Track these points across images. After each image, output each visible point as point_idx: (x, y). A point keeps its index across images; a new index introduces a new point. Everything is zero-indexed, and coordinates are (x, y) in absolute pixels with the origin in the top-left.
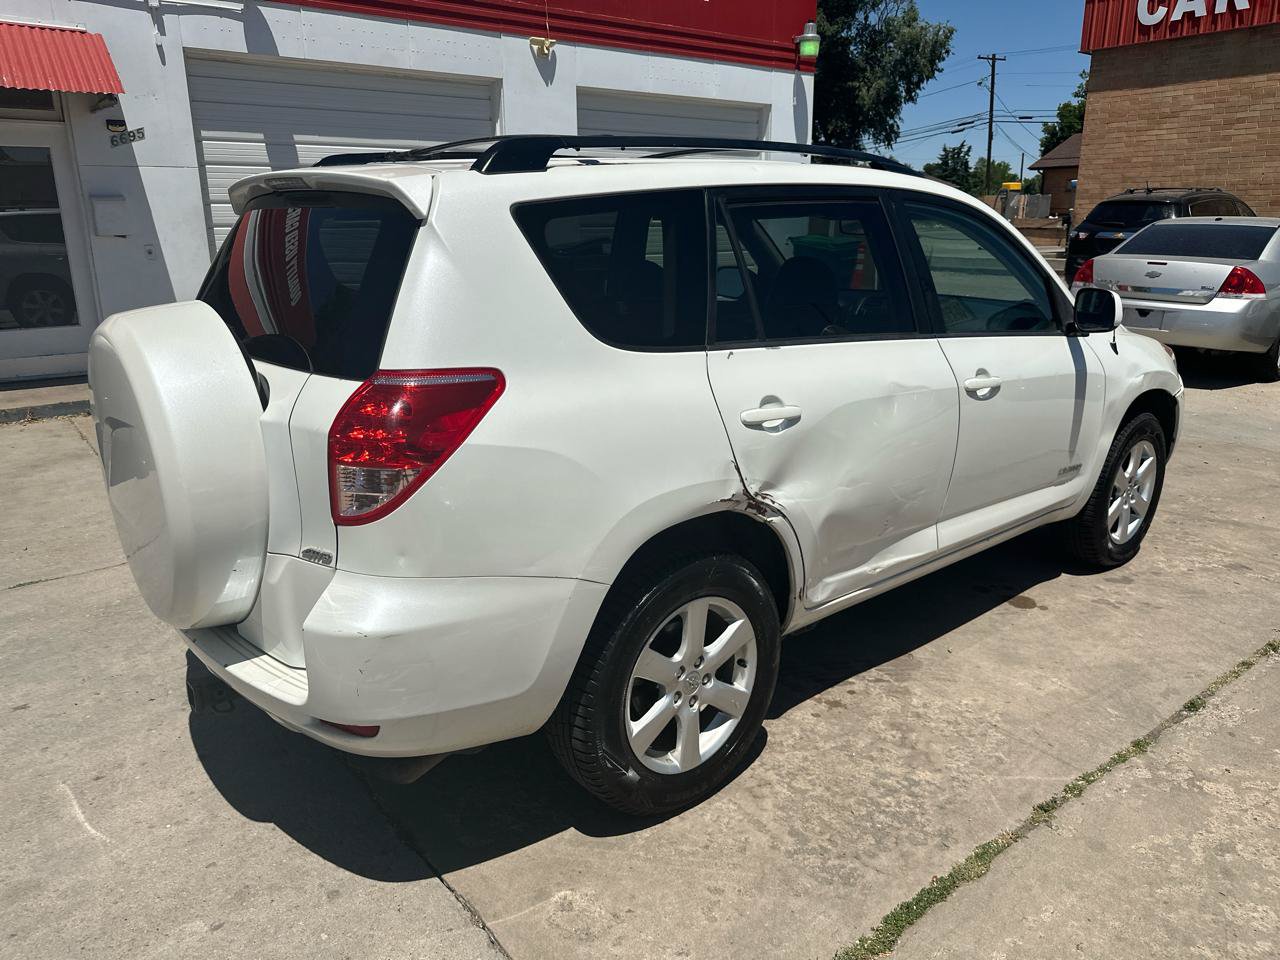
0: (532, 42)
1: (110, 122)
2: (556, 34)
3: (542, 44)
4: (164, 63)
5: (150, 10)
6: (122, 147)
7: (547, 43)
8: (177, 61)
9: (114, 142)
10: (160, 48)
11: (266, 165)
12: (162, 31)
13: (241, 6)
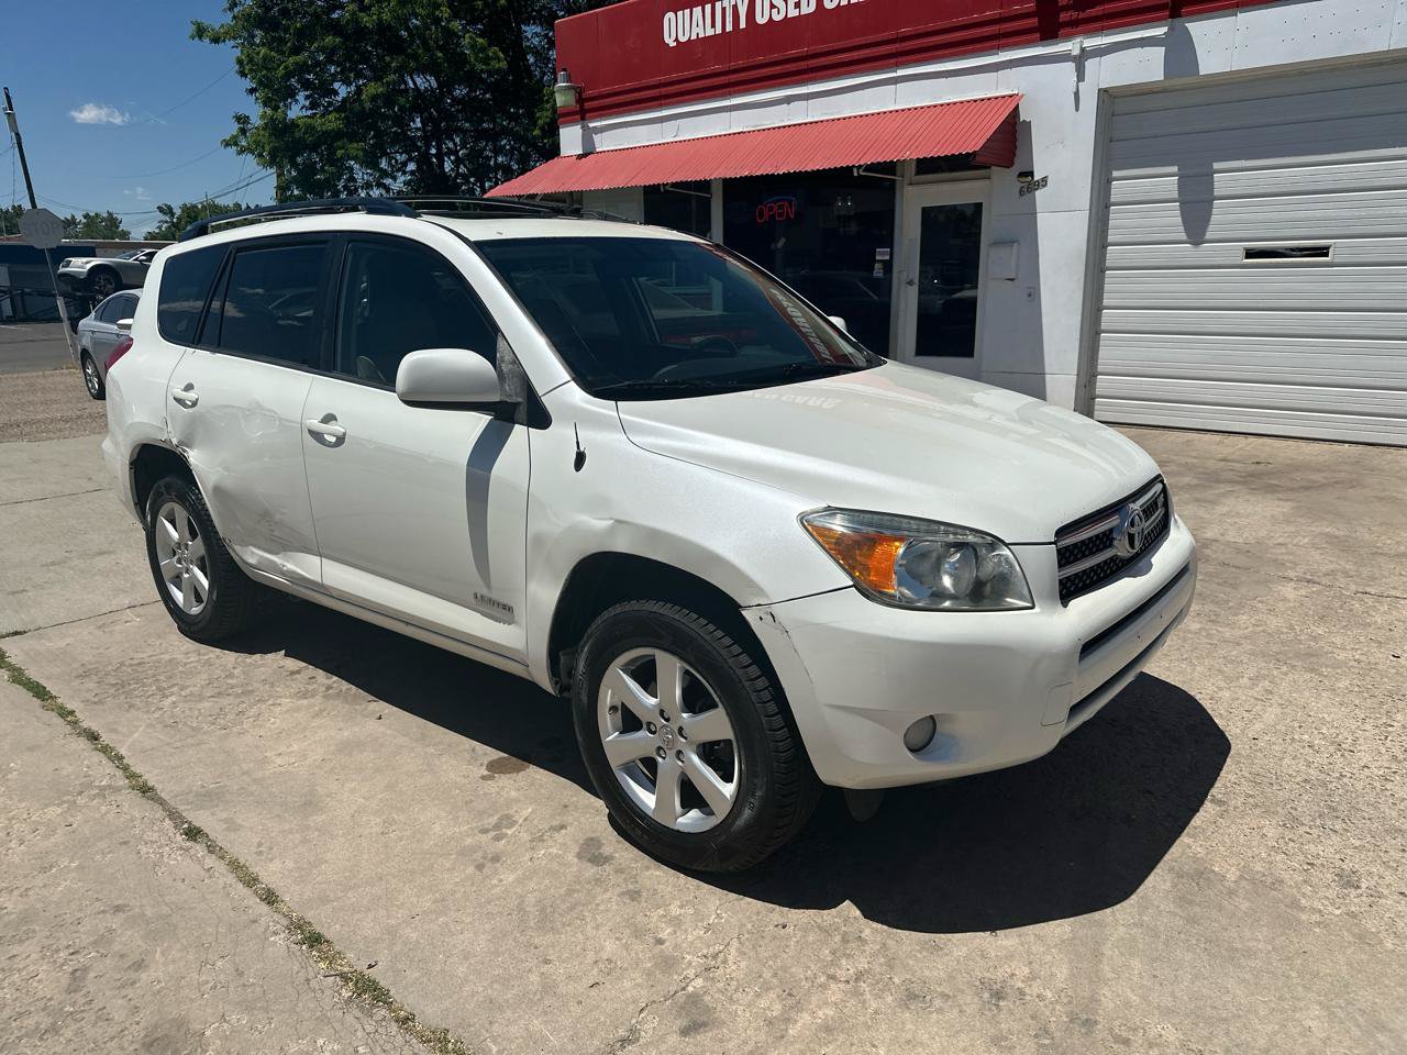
1: (1022, 175)
4: (1077, 108)
5: (1075, 59)
6: (1027, 197)
8: (1090, 103)
9: (1021, 193)
10: (1077, 94)
11: (1175, 202)
12: (1081, 77)
13: (1165, 29)
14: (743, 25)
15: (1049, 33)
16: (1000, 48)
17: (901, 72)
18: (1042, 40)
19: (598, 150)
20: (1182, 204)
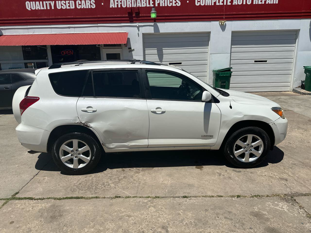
0: (219, 22)
1: (129, 48)
2: (226, 19)
3: (222, 22)
4: (139, 36)
5: (137, 27)
6: (130, 53)
7: (223, 22)
8: (141, 36)
9: (129, 52)
10: (138, 34)
11: (157, 54)
12: (139, 31)
13: (153, 24)
14: (53, 8)
15: (132, 21)
16: (121, 23)
17: (99, 25)
18: (130, 22)
19: (4, 35)
20: (158, 55)
